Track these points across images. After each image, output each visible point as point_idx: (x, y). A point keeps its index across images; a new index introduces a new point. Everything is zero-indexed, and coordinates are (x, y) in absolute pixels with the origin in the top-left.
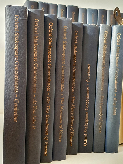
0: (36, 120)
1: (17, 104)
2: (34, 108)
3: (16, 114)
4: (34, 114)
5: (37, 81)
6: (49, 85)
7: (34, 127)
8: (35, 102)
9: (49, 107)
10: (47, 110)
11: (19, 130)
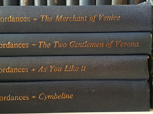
0: (72, 67)
1: (46, 96)
2: (53, 70)
3: (61, 97)
4: (63, 70)
5: (9, 67)
6: (18, 44)
7: (83, 69)
8: (43, 70)
9: (56, 42)
10: (62, 47)
11: (86, 90)
